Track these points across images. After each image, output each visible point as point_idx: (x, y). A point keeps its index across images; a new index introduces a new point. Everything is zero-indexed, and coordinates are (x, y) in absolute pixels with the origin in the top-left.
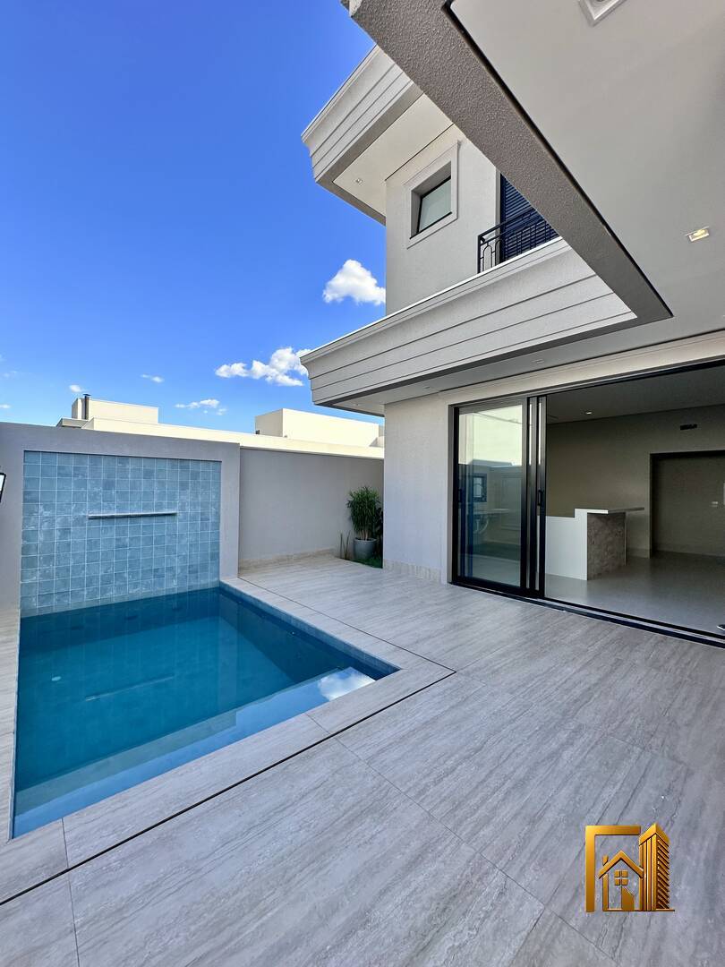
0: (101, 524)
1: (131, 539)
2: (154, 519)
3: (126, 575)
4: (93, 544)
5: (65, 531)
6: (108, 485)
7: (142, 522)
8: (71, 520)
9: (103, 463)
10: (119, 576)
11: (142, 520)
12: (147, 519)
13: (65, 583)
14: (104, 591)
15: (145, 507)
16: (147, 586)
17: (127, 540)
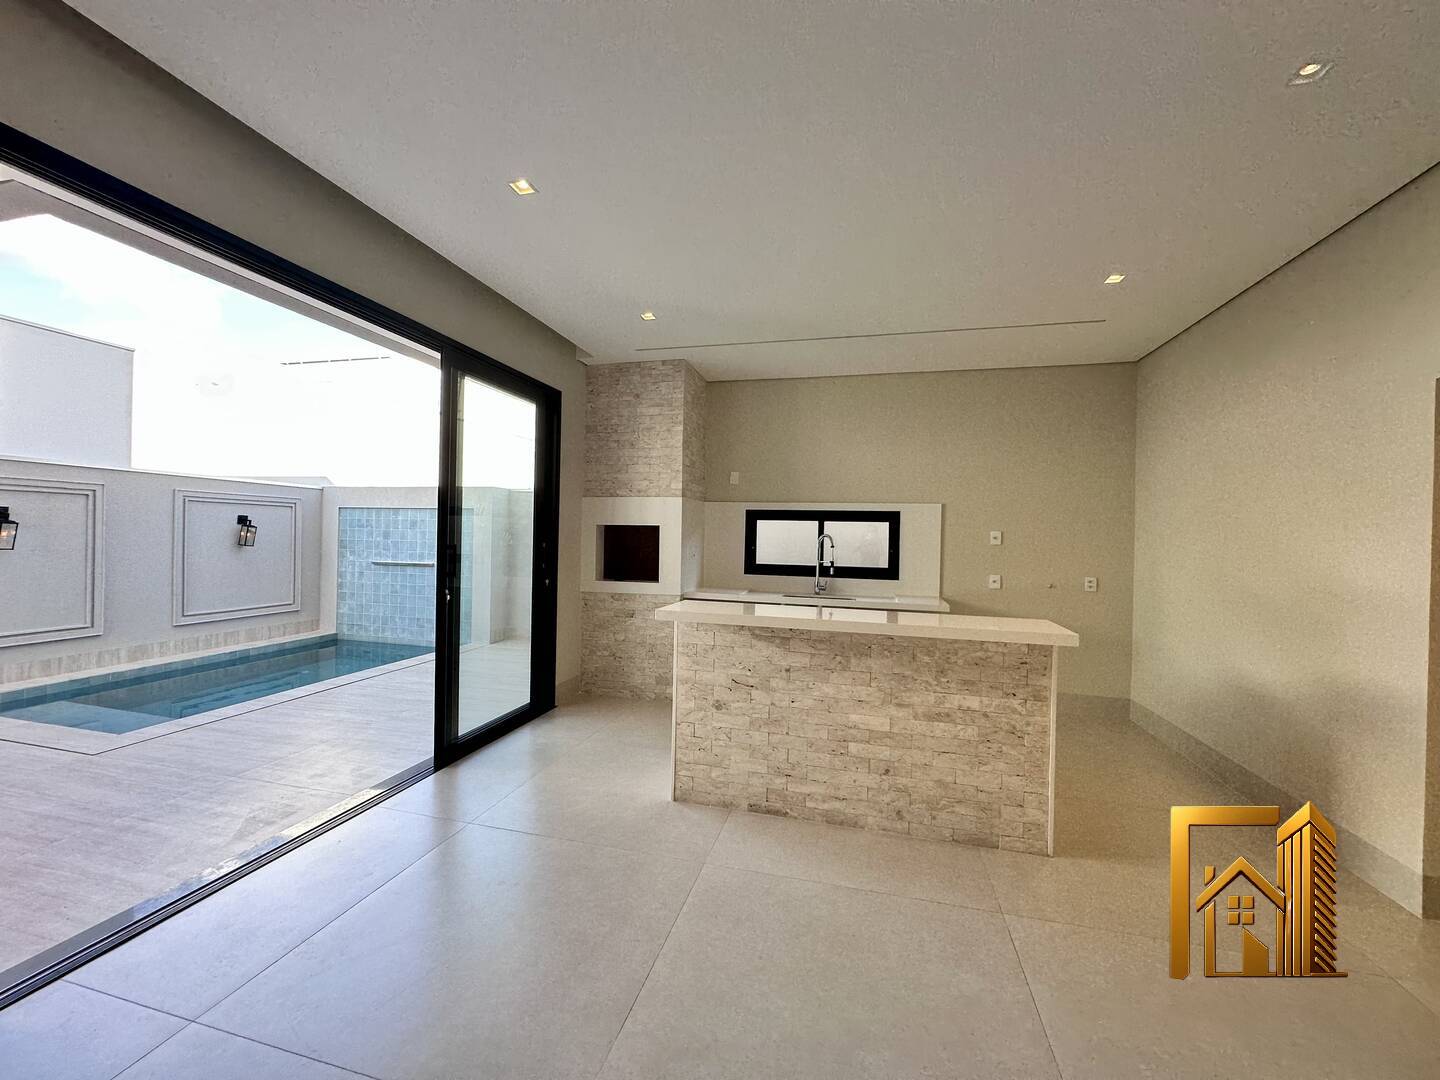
0: (382, 570)
1: (401, 586)
2: (417, 569)
3: (397, 620)
4: (377, 587)
5: (361, 573)
6: (386, 535)
7: (409, 570)
8: (364, 564)
9: (383, 513)
10: (393, 618)
11: (408, 568)
12: (412, 568)
13: (361, 618)
14: (384, 631)
15: (411, 556)
16: (412, 633)
17: (398, 587)
